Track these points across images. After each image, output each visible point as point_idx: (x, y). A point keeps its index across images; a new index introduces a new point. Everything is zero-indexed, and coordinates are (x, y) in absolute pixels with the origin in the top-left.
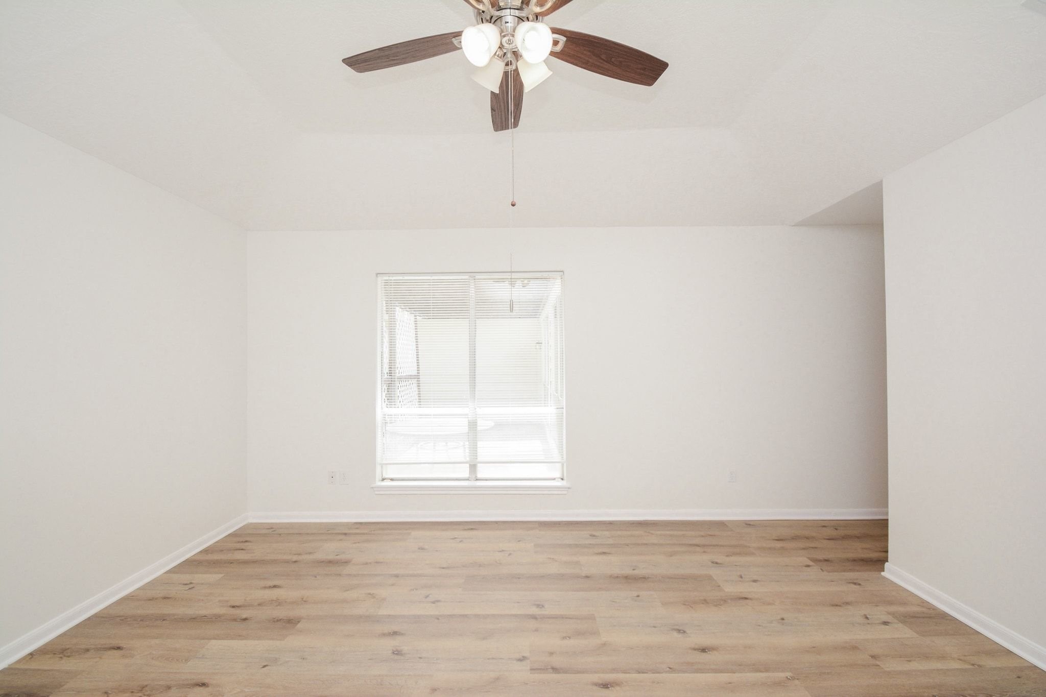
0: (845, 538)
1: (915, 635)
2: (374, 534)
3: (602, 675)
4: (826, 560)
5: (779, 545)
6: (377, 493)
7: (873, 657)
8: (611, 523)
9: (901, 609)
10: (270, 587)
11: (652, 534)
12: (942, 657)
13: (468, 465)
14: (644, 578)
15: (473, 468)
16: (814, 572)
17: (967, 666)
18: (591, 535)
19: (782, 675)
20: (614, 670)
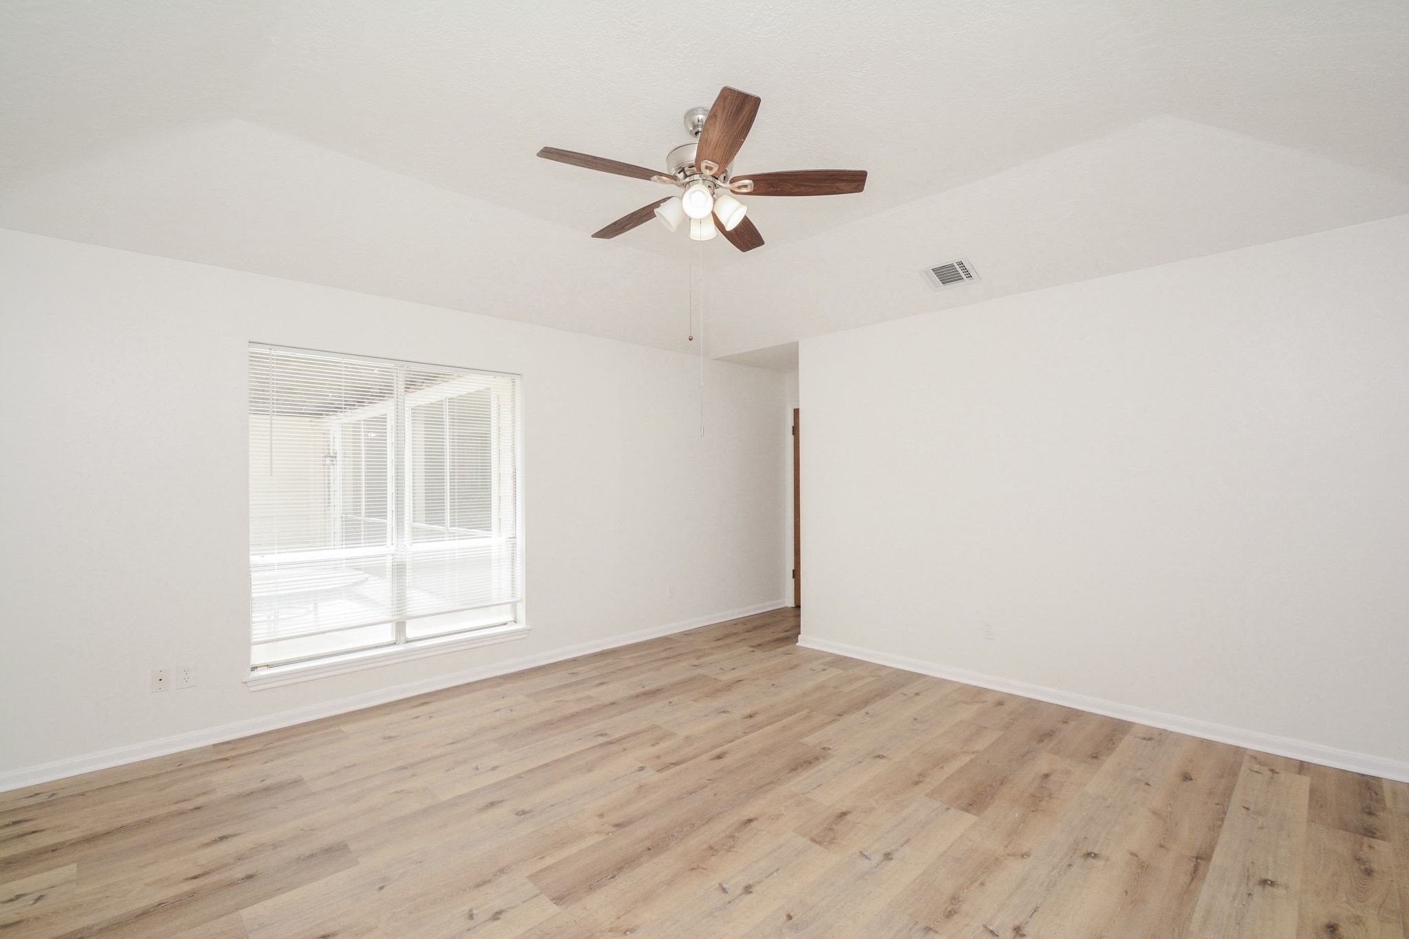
0: (755, 628)
1: (841, 671)
2: (274, 748)
3: (710, 753)
4: (759, 645)
5: (721, 643)
6: (252, 689)
7: (835, 688)
8: (575, 660)
9: (824, 660)
10: (215, 842)
11: (624, 659)
12: (862, 678)
13: (394, 624)
14: (658, 690)
15: (400, 626)
16: (759, 654)
17: (875, 678)
18: (570, 674)
19: (805, 712)
20: (713, 748)
